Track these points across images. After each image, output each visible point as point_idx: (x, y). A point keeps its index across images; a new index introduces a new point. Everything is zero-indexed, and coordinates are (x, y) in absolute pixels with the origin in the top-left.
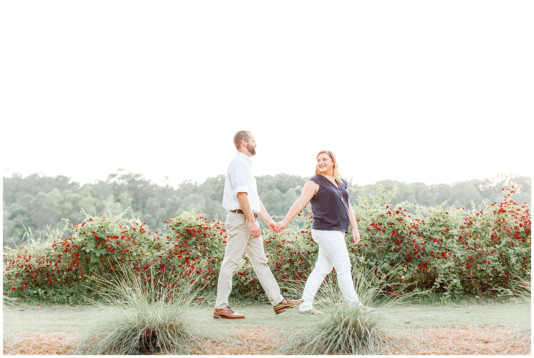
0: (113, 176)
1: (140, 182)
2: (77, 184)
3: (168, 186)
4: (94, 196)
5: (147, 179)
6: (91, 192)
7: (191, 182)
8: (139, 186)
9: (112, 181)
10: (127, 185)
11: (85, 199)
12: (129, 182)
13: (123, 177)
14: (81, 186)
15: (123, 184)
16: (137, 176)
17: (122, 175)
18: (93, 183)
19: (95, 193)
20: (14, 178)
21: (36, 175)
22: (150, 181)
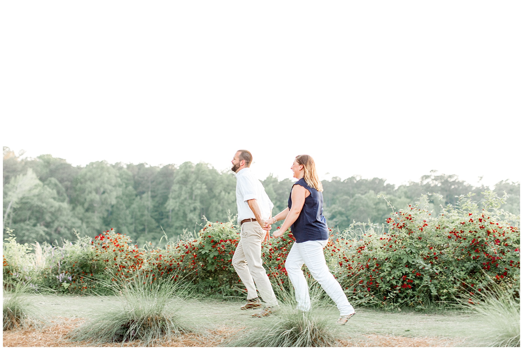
0: (427, 177)
1: (454, 183)
2: (393, 187)
3: (483, 186)
4: (408, 197)
5: (460, 180)
6: (406, 193)
7: (508, 182)
8: (453, 187)
9: (425, 182)
10: (440, 187)
11: (399, 200)
12: (442, 183)
13: (436, 179)
14: (396, 188)
15: (436, 186)
16: (450, 177)
17: (435, 176)
18: (408, 185)
19: (409, 194)
20: (333, 181)
21: (353, 178)
22: (463, 182)
